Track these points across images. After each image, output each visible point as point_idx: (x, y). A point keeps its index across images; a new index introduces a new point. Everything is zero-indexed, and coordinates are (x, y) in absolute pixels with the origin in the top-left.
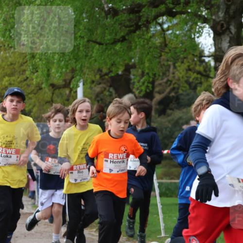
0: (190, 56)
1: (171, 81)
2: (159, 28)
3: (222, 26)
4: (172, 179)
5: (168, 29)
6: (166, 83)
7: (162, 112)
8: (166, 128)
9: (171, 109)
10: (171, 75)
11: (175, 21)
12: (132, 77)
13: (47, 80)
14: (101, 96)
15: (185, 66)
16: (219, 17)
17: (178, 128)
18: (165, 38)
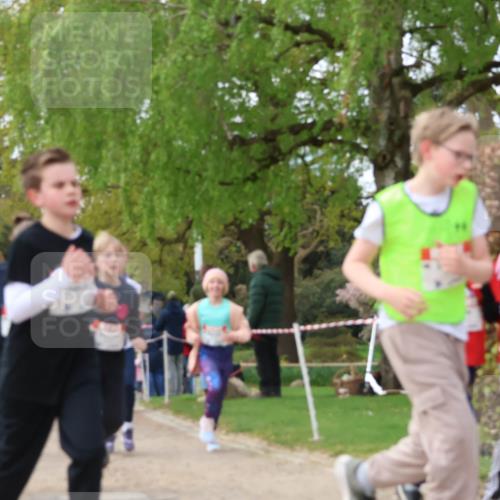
1: (318, 233)
2: (300, 161)
3: (384, 157)
4: (324, 361)
6: (312, 233)
7: (307, 273)
8: (314, 294)
9: (319, 269)
10: (318, 224)
11: (320, 152)
12: (266, 227)
13: (151, 234)
14: (226, 252)
15: (337, 211)
16: (380, 146)
17: (329, 294)
18: (308, 175)
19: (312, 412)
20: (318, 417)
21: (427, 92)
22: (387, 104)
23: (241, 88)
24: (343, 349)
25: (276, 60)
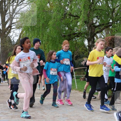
0: (82, 46)
2: (75, 40)
3: (90, 39)
4: (79, 75)
5: (77, 40)
7: (76, 59)
8: (77, 63)
9: (78, 59)
10: (78, 51)
11: (79, 38)
15: (81, 48)
16: (89, 37)
17: (80, 63)
18: (76, 42)
19: (76, 84)
20: (77, 84)
21: (98, 28)
22: (90, 30)
23: (65, 27)
24: (82, 73)
25: (71, 22)
